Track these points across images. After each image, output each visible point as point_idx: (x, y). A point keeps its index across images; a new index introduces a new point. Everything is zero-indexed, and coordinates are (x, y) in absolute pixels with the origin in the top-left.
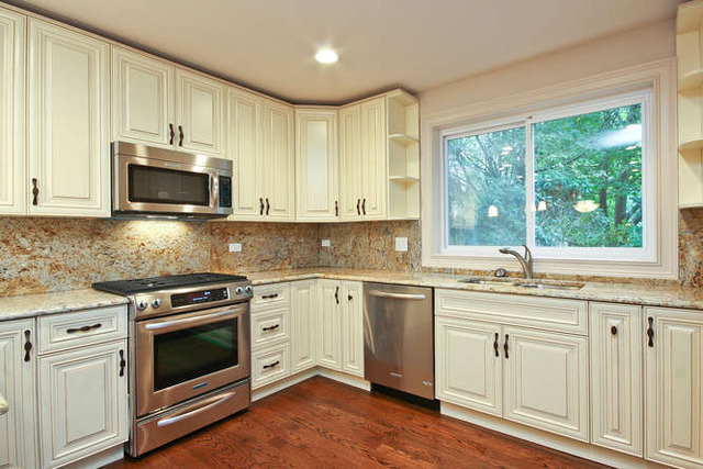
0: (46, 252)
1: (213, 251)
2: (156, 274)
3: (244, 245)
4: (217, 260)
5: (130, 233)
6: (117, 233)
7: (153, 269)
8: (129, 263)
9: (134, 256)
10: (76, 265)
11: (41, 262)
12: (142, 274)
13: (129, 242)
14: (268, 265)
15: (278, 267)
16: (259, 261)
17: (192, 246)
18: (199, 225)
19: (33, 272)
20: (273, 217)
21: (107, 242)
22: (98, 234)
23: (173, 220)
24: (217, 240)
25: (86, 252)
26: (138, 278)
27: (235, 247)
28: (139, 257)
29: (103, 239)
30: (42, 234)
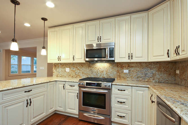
0: (82, 70)
1: (118, 71)
2: (101, 77)
3: (130, 71)
4: (119, 75)
5: (96, 66)
6: (93, 66)
7: (101, 75)
8: (95, 73)
9: (96, 72)
10: (86, 73)
11: (81, 72)
12: (98, 76)
13: (95, 68)
14: (141, 79)
15: (146, 80)
16: (136, 77)
17: (111, 70)
18: (113, 64)
19: (80, 74)
20: (135, 60)
21: (92, 68)
22: (90, 66)
23: (104, 63)
24: (119, 69)
25: (88, 70)
26: (97, 77)
27: (126, 71)
28: (97, 72)
29: (91, 67)
30: (81, 66)
